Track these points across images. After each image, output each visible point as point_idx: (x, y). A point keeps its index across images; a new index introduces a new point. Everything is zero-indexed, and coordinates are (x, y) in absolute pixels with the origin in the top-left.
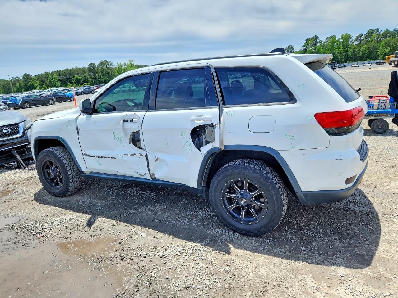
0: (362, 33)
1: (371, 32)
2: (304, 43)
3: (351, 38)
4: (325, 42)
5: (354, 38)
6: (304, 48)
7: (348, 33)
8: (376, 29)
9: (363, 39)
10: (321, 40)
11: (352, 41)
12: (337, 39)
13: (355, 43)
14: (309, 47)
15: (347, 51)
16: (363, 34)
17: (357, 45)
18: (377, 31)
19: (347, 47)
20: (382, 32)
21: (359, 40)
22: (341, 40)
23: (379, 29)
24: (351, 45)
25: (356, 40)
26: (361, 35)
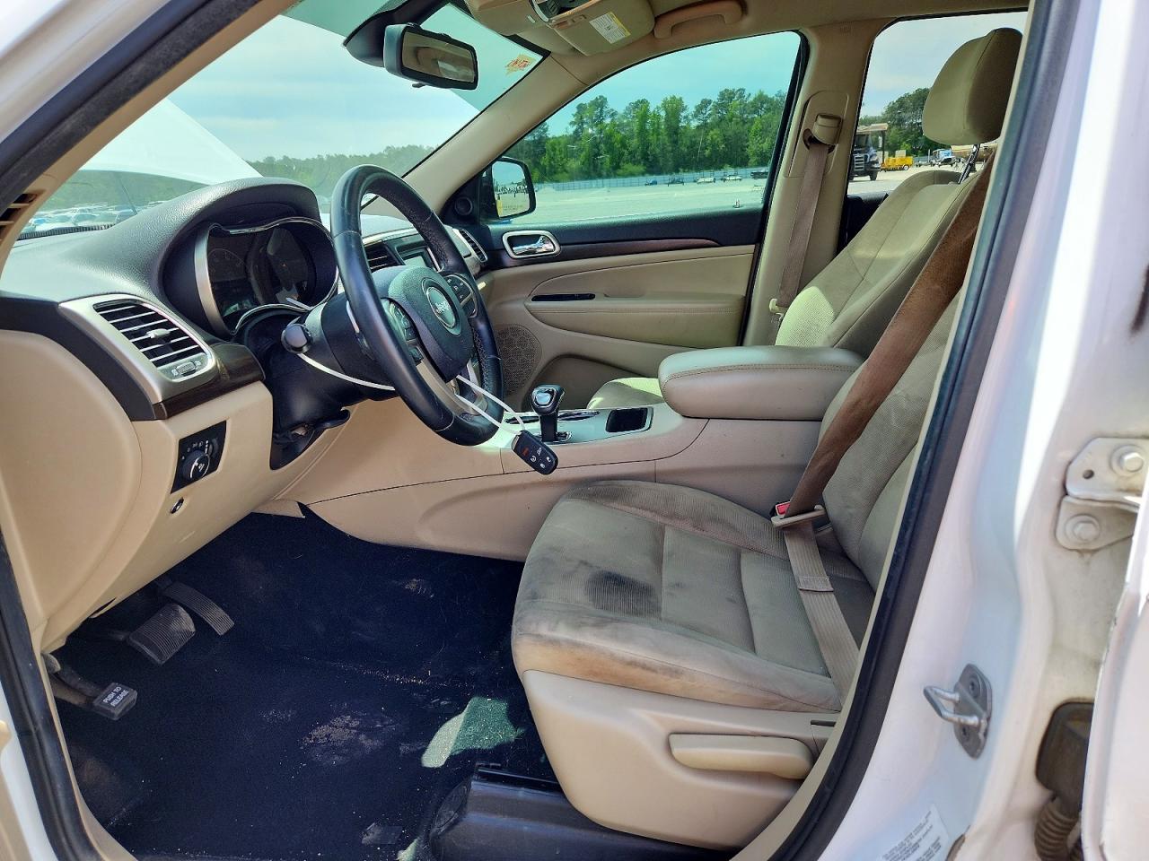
0: (708, 98)
1: (727, 96)
2: (574, 116)
3: (684, 109)
4: (624, 116)
5: (691, 109)
6: (575, 127)
7: (678, 97)
8: (739, 90)
9: (710, 115)
10: (612, 110)
11: (686, 117)
12: (651, 110)
13: (694, 124)
14: (585, 126)
15: (675, 142)
16: (710, 102)
17: (698, 127)
18: (741, 96)
19: (676, 133)
20: (751, 99)
21: (701, 116)
22: (663, 114)
23: (744, 90)
24: (685, 127)
25: (695, 116)
26: (706, 103)
